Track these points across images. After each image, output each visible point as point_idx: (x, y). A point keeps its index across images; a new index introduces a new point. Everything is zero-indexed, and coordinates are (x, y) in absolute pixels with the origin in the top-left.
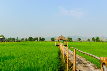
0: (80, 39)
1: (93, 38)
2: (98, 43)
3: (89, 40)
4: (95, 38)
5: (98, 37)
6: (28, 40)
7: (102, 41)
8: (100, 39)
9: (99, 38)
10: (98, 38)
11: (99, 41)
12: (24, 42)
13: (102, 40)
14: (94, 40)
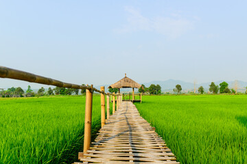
0: (179, 87)
1: (213, 85)
2: (225, 96)
3: (201, 90)
4: (217, 84)
5: (224, 83)
6: (54, 92)
7: (234, 92)
8: (230, 87)
9: (227, 85)
10: (224, 85)
11: (227, 91)
12: (45, 97)
13: (235, 89)
14: (214, 89)
